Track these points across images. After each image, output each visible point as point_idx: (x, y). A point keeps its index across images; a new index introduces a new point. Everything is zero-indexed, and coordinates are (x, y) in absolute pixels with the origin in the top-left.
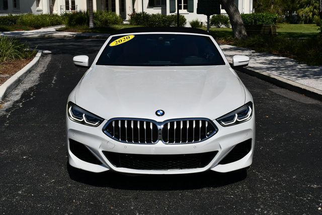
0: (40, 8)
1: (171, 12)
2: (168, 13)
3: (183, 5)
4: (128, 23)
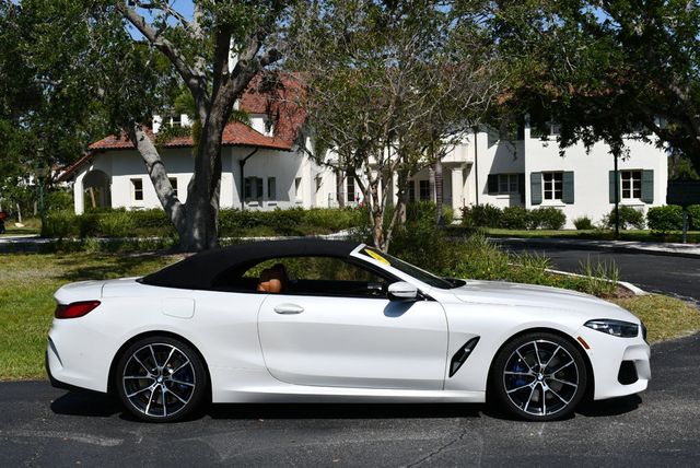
0: (299, 197)
1: (533, 204)
2: (529, 206)
3: (553, 191)
4: (459, 222)
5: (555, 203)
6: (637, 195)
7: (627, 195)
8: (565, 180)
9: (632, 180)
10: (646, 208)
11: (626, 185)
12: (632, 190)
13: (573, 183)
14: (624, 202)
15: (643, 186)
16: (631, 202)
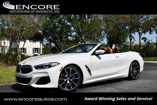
5: (23, 53)
6: (37, 52)
7: (35, 52)
8: (25, 49)
9: (36, 50)
10: (39, 54)
11: (35, 50)
12: (36, 51)
13: (26, 50)
14: (35, 53)
15: (39, 51)
16: (37, 53)
